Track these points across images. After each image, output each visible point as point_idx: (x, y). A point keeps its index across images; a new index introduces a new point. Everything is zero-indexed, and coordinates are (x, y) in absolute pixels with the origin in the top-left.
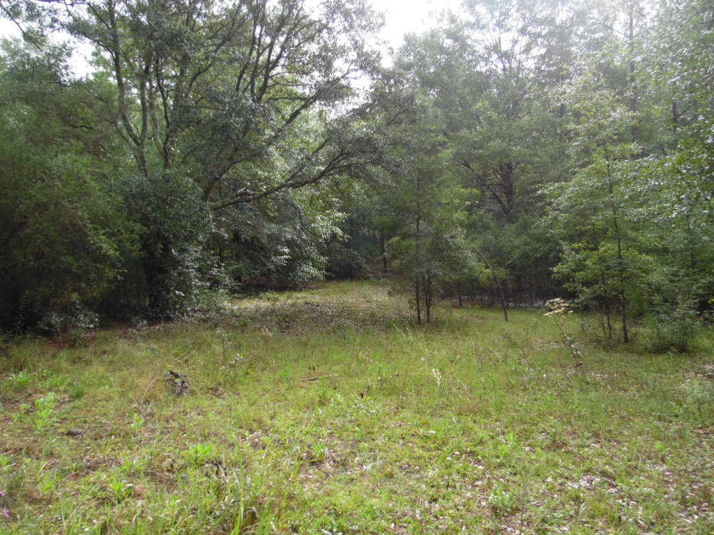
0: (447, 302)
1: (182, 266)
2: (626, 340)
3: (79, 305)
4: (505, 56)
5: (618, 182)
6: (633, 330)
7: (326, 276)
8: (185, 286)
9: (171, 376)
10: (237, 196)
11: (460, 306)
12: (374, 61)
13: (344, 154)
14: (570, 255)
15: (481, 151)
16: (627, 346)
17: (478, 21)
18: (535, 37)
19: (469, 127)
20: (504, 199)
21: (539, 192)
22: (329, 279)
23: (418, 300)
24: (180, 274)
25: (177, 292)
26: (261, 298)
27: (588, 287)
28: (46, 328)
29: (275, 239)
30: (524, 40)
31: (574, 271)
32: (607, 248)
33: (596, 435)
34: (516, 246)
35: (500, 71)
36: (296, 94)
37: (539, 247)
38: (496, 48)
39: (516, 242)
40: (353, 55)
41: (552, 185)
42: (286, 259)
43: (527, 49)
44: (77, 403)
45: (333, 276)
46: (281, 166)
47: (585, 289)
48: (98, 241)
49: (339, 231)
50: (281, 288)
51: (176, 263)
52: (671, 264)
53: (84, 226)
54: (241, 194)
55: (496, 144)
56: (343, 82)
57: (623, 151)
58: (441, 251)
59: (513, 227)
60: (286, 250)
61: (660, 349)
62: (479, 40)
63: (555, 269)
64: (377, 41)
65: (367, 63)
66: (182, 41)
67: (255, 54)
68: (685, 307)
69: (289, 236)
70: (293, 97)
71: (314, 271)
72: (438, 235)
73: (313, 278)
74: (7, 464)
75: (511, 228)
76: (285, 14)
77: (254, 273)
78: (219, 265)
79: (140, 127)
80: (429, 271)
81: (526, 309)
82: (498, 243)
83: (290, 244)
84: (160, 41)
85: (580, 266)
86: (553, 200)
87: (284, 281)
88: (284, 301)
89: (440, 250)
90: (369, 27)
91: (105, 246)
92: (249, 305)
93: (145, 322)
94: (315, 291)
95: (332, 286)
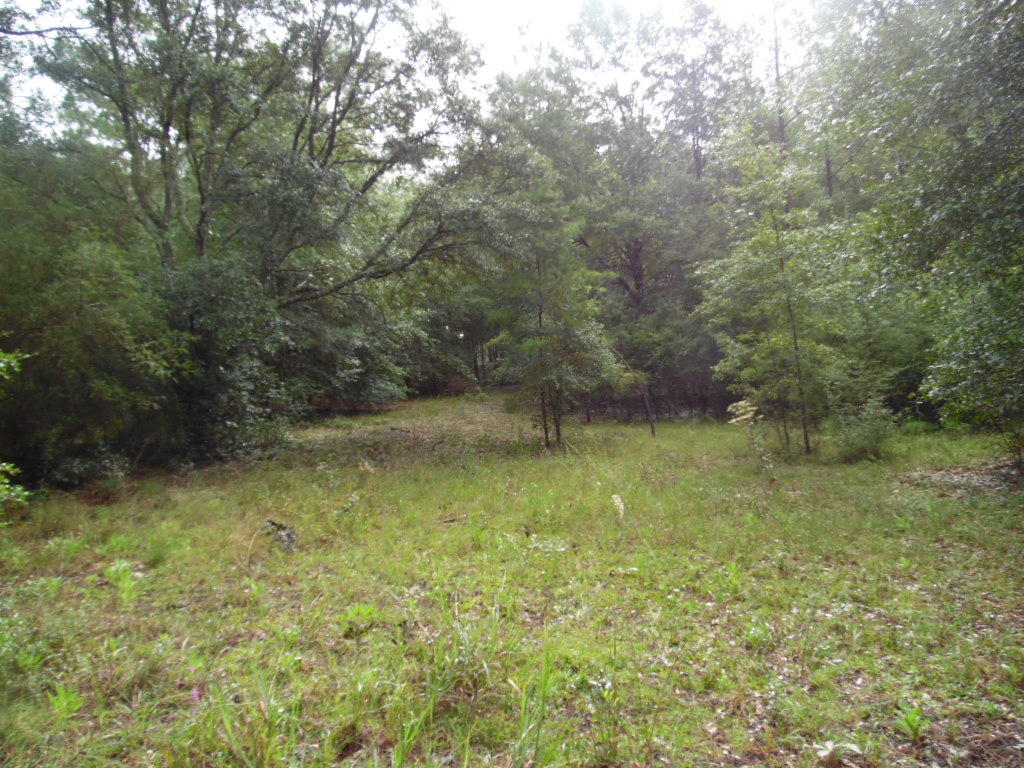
0: (576, 418)
1: (234, 388)
2: (808, 450)
3: (104, 446)
4: (624, 102)
5: (789, 256)
6: (814, 438)
7: (408, 393)
8: (237, 413)
9: (271, 528)
10: (298, 292)
11: (588, 421)
12: (471, 112)
13: (442, 232)
14: (734, 350)
15: (605, 224)
16: (811, 457)
17: (589, 58)
18: (661, 79)
19: (587, 194)
20: (632, 284)
21: (698, 272)
22: (411, 396)
23: (545, 417)
24: (231, 399)
25: (229, 423)
26: (328, 426)
27: (757, 388)
28: (66, 479)
29: (341, 346)
30: (647, 83)
31: (740, 369)
32: (778, 339)
33: (827, 559)
34: (655, 342)
35: (618, 121)
36: (366, 156)
37: (686, 342)
38: (612, 92)
39: (657, 337)
40: (441, 103)
41: (711, 263)
42: (357, 374)
43: (651, 93)
44: (161, 569)
45: (417, 392)
46: (351, 250)
47: (754, 390)
48: (142, 357)
49: (424, 335)
50: (353, 412)
51: (223, 384)
52: (849, 355)
53: (122, 338)
54: (302, 290)
55: (624, 214)
56: (431, 139)
57: (795, 219)
58: (571, 351)
59: (650, 318)
60: (357, 362)
61: (851, 458)
62: (592, 82)
63: (717, 368)
64: (474, 85)
65: (461, 113)
66: (227, 88)
67: (314, 103)
68: (873, 406)
69: (358, 343)
70: (361, 160)
71: (392, 388)
72: (568, 331)
73: (392, 397)
74: (117, 648)
75: (646, 320)
76: (354, 50)
77: (316, 394)
78: (277, 384)
79: (163, 204)
80: (560, 379)
81: (670, 421)
82: (632, 340)
83: (361, 353)
84: (196, 89)
85: (747, 362)
86: (713, 281)
87: (354, 402)
88: (361, 428)
89: (570, 349)
90: (464, 67)
91: (152, 364)
92: (318, 435)
93: (192, 464)
94: (397, 414)
95: (416, 406)
